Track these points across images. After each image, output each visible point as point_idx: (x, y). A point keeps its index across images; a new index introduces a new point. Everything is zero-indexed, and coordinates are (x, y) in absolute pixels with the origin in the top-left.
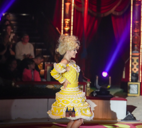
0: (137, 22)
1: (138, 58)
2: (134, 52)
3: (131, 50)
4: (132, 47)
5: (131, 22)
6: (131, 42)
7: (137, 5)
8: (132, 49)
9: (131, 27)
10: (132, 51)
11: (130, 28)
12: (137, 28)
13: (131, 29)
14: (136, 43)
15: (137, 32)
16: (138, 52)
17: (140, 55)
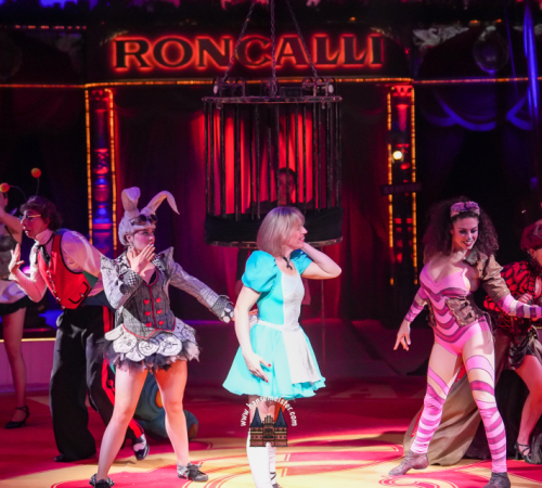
0: (103, 151)
1: (107, 234)
2: (98, 221)
3: (90, 216)
4: (93, 210)
5: (89, 151)
6: (90, 197)
7: (101, 111)
8: (93, 214)
9: (89, 162)
10: (93, 219)
11: (86, 164)
12: (103, 166)
13: (89, 167)
14: (102, 199)
15: (104, 175)
16: (107, 220)
17: (112, 227)
